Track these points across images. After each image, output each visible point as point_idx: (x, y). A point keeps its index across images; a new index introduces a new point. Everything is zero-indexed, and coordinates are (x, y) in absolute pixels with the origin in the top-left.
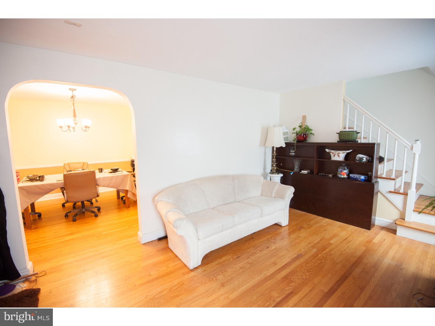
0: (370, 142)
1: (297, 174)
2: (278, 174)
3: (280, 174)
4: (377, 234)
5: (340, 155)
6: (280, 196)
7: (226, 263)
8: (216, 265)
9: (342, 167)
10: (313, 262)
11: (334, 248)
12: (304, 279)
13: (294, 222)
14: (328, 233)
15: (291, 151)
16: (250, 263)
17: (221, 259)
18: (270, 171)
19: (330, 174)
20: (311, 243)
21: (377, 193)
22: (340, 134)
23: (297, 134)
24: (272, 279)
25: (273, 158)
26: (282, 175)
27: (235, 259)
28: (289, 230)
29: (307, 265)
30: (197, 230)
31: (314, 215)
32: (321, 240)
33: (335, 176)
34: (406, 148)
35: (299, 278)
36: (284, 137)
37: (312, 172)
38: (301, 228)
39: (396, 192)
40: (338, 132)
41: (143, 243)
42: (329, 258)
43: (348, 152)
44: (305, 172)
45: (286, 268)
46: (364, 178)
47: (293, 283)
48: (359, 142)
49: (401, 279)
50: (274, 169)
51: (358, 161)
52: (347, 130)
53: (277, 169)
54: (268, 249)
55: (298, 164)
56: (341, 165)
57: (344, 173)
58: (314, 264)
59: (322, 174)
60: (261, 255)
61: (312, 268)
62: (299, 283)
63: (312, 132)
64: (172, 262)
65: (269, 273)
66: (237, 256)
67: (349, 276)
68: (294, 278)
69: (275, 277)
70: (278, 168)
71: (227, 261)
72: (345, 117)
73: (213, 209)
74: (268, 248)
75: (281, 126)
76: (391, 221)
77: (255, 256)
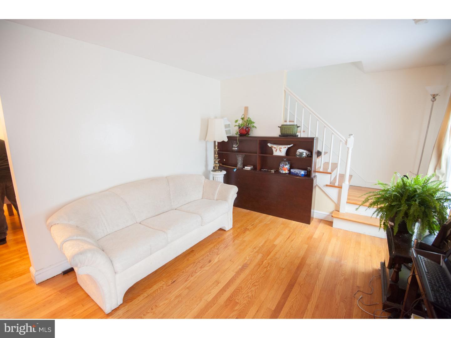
0: (309, 136)
1: (241, 171)
2: (221, 171)
3: (223, 171)
4: (316, 228)
5: (281, 149)
6: (223, 198)
7: (157, 293)
8: (145, 298)
9: (283, 162)
10: (258, 272)
11: (278, 251)
12: (250, 296)
13: (238, 224)
14: (272, 233)
15: (234, 146)
16: (188, 288)
17: (151, 289)
18: (212, 169)
19: (272, 170)
20: (256, 248)
21: (316, 187)
22: (282, 128)
23: (239, 127)
24: (214, 305)
25: (215, 153)
26: (224, 172)
27: (169, 286)
28: (233, 234)
29: (253, 278)
30: (111, 261)
31: (258, 213)
32: (266, 242)
33: (277, 171)
34: (341, 143)
35: (244, 297)
36: (226, 130)
37: (255, 168)
38: (246, 229)
39: (332, 185)
40: (280, 126)
41: (37, 283)
42: (274, 264)
43: (289, 146)
44: (248, 168)
45: (230, 286)
46: (304, 174)
47: (238, 305)
48: (299, 136)
49: (342, 278)
50: (216, 166)
51: (298, 156)
52: (288, 123)
53: (220, 166)
54: (210, 264)
55: (242, 159)
56: (283, 161)
57: (285, 169)
58: (260, 274)
59: (265, 170)
60: (202, 273)
61: (258, 280)
62: (244, 304)
63: (255, 125)
64: (81, 305)
65: (210, 298)
66: (172, 280)
67: (295, 284)
68: (239, 298)
69: (217, 301)
70: (221, 164)
71: (159, 289)
72: (286, 110)
73: (140, 223)
74: (210, 261)
75: (222, 117)
76: (328, 214)
77: (194, 277)
